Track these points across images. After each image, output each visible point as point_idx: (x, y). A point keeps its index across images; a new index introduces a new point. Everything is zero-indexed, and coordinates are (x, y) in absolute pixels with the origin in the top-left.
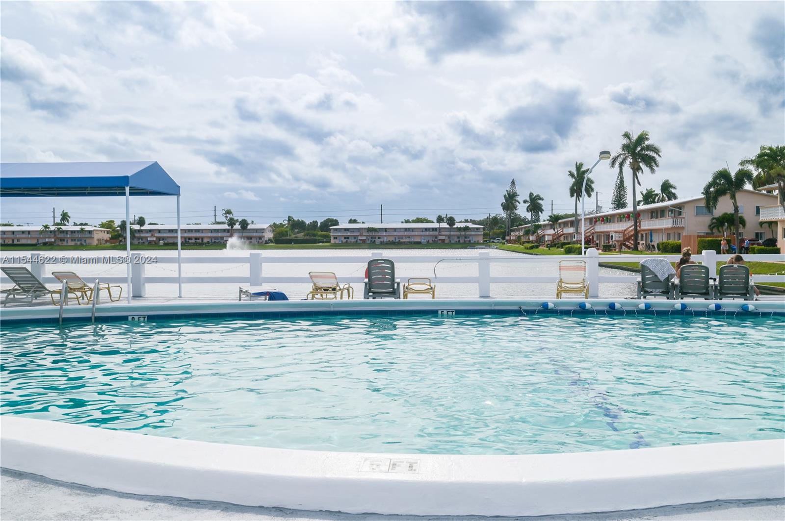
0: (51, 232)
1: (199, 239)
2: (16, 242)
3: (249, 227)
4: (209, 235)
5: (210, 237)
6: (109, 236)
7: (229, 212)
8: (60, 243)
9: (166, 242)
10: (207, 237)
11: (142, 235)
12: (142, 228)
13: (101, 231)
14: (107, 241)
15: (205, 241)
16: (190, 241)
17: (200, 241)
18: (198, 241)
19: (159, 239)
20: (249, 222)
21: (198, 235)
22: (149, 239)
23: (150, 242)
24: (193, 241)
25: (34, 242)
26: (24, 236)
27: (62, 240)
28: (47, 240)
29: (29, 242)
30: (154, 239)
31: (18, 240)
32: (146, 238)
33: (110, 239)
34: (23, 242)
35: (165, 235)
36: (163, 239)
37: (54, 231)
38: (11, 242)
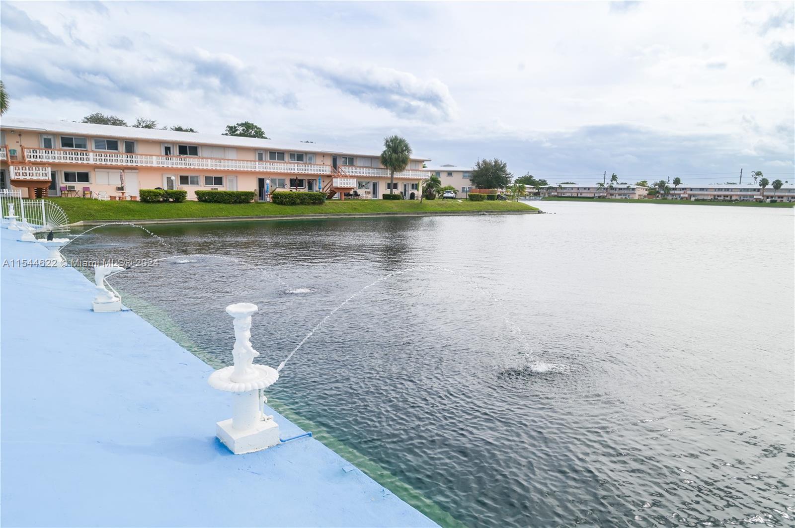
0: (604, 189)
1: (727, 197)
2: (579, 195)
3: (782, 187)
4: (739, 193)
5: (739, 195)
6: (647, 192)
7: (759, 174)
8: (610, 197)
9: (696, 198)
10: (736, 195)
11: (677, 192)
12: (676, 187)
13: (642, 188)
14: (645, 197)
15: (734, 198)
16: (719, 198)
17: (729, 198)
18: (726, 198)
19: (690, 196)
20: (783, 182)
21: (727, 193)
22: (682, 196)
23: (682, 198)
24: (722, 198)
25: (592, 195)
26: (585, 191)
27: (612, 195)
28: (601, 194)
29: (588, 195)
30: (687, 196)
31: (581, 194)
32: (679, 195)
33: (648, 194)
34: (584, 195)
35: (696, 193)
36: (694, 196)
37: (607, 188)
38: (576, 195)
